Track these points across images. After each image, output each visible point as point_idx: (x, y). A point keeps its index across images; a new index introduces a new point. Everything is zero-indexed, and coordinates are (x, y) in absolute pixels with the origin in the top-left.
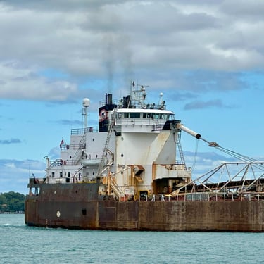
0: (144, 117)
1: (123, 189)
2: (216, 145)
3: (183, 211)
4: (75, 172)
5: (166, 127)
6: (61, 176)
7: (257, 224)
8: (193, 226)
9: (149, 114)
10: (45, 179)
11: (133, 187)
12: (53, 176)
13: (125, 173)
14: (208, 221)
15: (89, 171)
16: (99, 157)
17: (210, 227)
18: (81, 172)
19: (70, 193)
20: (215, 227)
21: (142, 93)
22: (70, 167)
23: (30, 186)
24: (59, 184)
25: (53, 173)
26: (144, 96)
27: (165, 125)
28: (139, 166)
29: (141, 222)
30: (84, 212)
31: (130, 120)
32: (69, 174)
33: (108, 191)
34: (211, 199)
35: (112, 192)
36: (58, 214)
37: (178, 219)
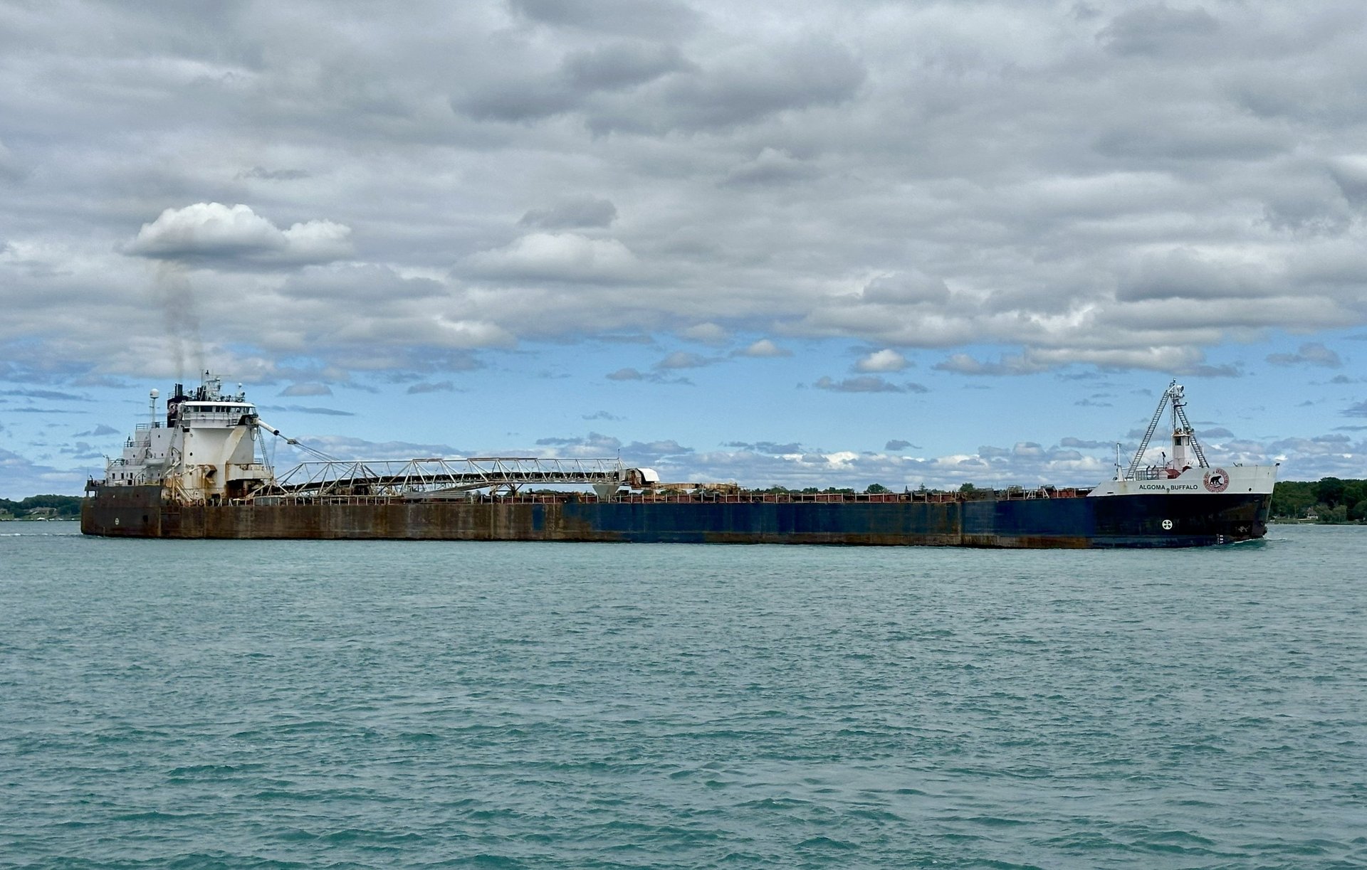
0: (217, 411)
1: (192, 492)
2: (295, 442)
3: (252, 516)
4: (138, 473)
5: (242, 422)
6: (123, 477)
7: (329, 531)
8: (262, 534)
9: (223, 407)
10: (104, 481)
11: (203, 490)
12: (114, 477)
13: (194, 473)
14: (278, 528)
15: (154, 472)
16: (165, 456)
17: (280, 534)
18: (145, 473)
19: (131, 497)
20: (286, 534)
21: (217, 384)
22: (133, 468)
23: (88, 490)
24: (119, 486)
25: (114, 475)
26: (219, 387)
27: (240, 420)
28: (210, 466)
29: (207, 530)
30: (145, 518)
31: (200, 414)
32: (131, 474)
33: (173, 494)
34: (281, 503)
35: (178, 495)
36: (117, 522)
37: (247, 526)
